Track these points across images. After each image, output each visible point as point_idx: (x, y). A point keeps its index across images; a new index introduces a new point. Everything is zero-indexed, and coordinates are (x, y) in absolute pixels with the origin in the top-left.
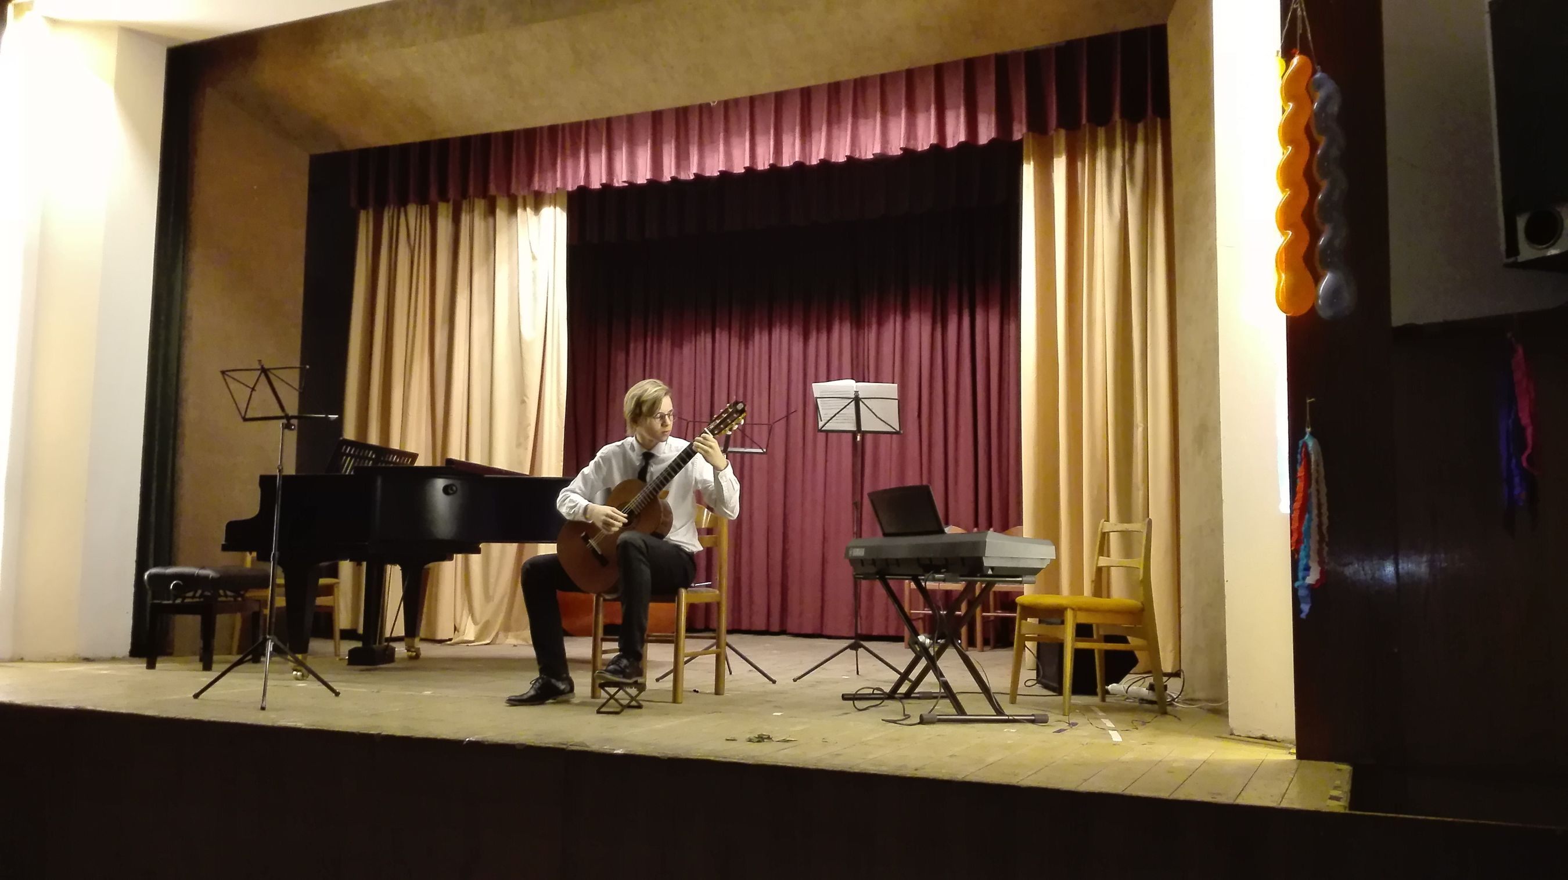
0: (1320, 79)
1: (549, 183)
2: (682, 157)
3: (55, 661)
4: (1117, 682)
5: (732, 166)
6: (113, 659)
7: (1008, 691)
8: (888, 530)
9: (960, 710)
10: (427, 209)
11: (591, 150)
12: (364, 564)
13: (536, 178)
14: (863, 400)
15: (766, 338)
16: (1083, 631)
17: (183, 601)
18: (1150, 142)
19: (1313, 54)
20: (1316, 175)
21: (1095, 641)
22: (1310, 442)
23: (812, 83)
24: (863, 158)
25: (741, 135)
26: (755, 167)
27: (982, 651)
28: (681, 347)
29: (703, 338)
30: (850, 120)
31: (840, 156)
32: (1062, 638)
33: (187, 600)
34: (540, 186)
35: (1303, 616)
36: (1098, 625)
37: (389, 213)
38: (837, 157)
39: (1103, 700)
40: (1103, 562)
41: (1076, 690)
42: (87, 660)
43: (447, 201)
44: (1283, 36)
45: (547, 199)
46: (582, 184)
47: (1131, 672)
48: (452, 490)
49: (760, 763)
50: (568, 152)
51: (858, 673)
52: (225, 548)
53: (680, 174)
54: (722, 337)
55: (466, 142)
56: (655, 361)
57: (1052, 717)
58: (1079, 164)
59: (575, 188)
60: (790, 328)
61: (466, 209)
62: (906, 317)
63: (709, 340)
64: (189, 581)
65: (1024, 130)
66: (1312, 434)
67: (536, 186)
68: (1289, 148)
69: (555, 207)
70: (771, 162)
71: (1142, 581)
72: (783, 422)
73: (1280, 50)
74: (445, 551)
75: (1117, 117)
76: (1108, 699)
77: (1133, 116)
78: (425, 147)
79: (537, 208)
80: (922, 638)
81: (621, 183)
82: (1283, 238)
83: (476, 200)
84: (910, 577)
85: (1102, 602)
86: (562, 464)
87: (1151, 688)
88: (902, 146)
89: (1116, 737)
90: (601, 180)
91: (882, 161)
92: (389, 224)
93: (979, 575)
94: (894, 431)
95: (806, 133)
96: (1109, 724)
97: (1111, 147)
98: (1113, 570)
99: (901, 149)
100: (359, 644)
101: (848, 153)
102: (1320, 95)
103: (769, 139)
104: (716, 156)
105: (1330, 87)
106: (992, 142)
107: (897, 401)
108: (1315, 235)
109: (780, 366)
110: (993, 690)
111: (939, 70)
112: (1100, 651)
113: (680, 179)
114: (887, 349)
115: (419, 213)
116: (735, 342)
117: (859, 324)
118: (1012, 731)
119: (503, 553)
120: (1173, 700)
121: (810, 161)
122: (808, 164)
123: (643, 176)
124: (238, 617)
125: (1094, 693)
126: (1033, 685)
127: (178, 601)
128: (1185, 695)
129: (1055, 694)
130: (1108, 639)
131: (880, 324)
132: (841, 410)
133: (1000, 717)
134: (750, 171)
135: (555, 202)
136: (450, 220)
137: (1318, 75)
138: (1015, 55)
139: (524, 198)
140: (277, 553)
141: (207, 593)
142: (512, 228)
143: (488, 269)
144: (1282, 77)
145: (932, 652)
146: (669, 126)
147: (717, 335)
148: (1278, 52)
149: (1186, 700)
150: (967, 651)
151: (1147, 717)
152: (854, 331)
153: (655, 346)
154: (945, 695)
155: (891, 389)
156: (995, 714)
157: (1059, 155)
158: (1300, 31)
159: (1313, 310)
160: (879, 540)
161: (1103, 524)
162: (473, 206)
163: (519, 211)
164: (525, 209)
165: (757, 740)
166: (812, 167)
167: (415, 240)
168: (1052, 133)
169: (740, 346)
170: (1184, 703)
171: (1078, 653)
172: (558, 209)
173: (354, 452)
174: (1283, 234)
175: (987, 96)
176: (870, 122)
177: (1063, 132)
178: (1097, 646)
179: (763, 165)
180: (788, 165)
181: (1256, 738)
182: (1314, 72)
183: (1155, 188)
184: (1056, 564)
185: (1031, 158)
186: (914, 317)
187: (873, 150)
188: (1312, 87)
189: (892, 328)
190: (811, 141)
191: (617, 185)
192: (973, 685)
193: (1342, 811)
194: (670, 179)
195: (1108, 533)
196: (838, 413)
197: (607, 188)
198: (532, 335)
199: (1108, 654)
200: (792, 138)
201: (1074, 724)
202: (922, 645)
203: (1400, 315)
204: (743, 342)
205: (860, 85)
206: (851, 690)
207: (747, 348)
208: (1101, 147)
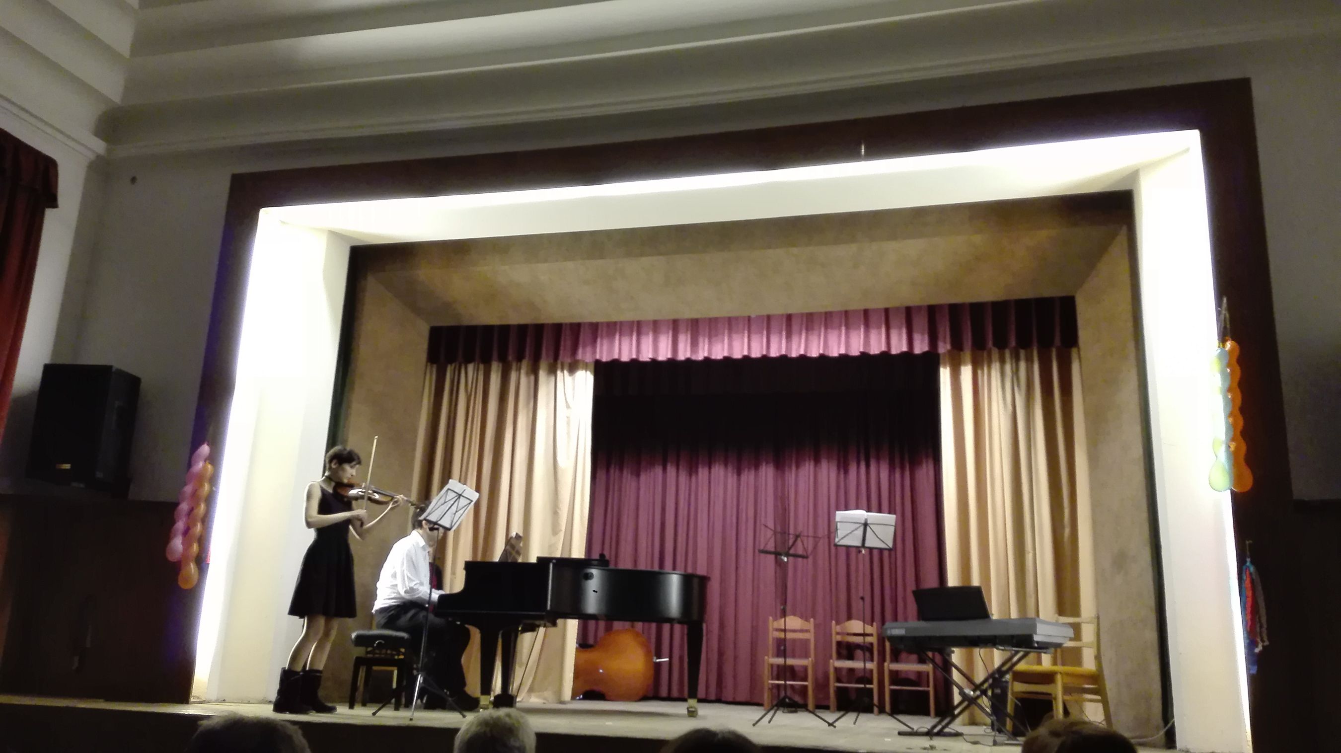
2: (694, 344)
5: (732, 354)
10: (483, 367)
11: (624, 336)
13: (580, 351)
14: (871, 526)
18: (1029, 361)
22: (1252, 569)
24: (831, 355)
26: (750, 355)
30: (822, 330)
31: (814, 353)
34: (582, 357)
35: (1253, 672)
37: (452, 366)
38: (811, 353)
43: (501, 361)
45: (581, 365)
46: (614, 357)
53: (692, 356)
58: (979, 372)
59: (608, 360)
61: (515, 368)
63: (661, 471)
65: (948, 347)
66: (1252, 562)
67: (580, 356)
68: (1228, 395)
69: (586, 372)
70: (763, 353)
71: (1096, 657)
75: (1013, 343)
77: (1024, 343)
79: (572, 371)
81: (646, 358)
82: (1230, 447)
90: (630, 355)
92: (451, 375)
95: (789, 337)
97: (1002, 362)
99: (861, 352)
101: (821, 352)
103: (762, 338)
104: (721, 346)
106: (924, 354)
107: (894, 528)
113: (692, 359)
115: (477, 369)
116: (682, 473)
121: (791, 353)
122: (789, 356)
123: (664, 354)
132: (854, 531)
134: (746, 358)
135: (587, 367)
136: (499, 374)
138: (943, 306)
139: (565, 364)
142: (552, 382)
155: (894, 519)
157: (965, 364)
162: (521, 366)
163: (559, 373)
164: (562, 370)
166: (793, 359)
167: (472, 388)
172: (588, 373)
176: (837, 332)
179: (757, 354)
180: (775, 356)
185: (947, 365)
187: (839, 351)
190: (793, 342)
191: (643, 360)
194: (684, 359)
196: (850, 533)
197: (633, 361)
198: (566, 463)
200: (779, 338)
203: (1297, 493)
208: (995, 361)
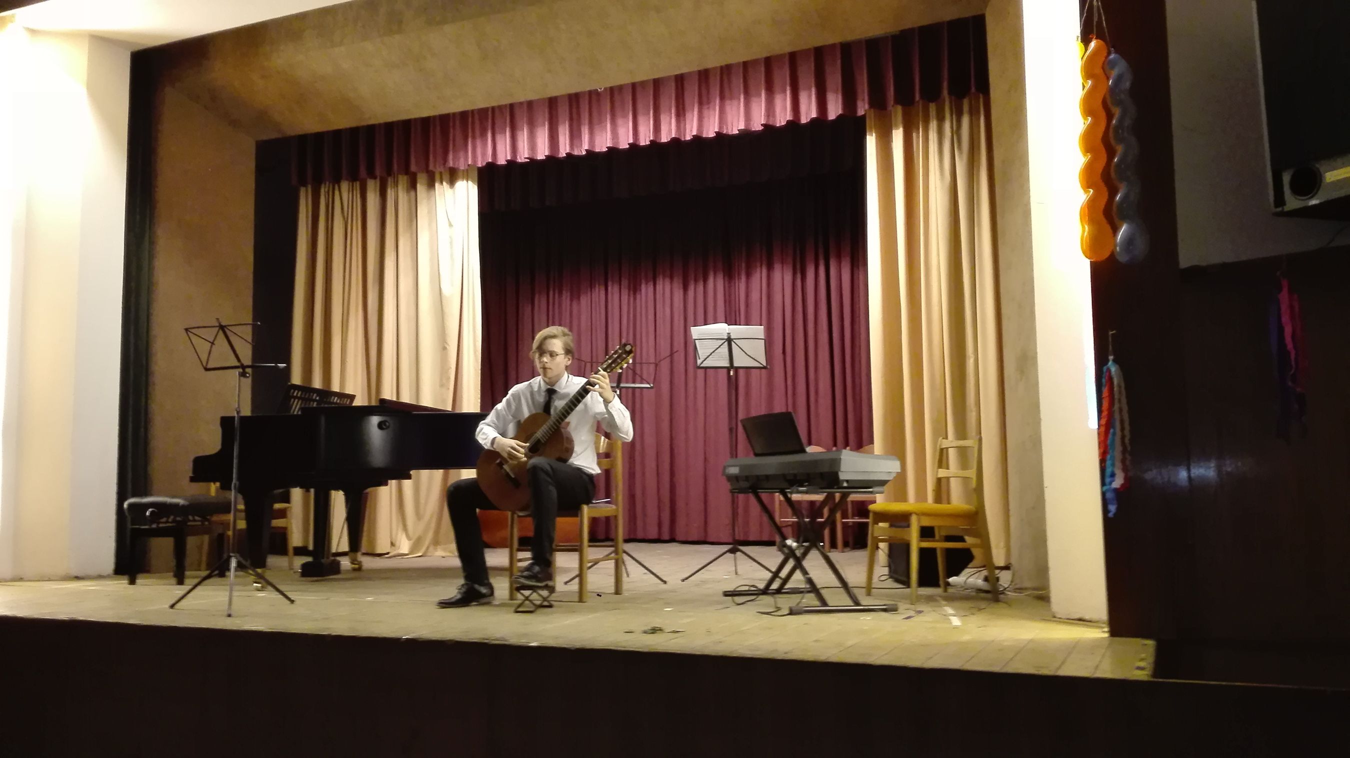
0: (1114, 58)
1: (462, 160)
2: (575, 136)
3: (49, 580)
4: (957, 574)
5: (618, 143)
6: (100, 577)
7: (864, 585)
8: (758, 451)
9: (824, 603)
10: (357, 185)
11: (497, 129)
12: (312, 490)
13: (451, 156)
14: (734, 340)
15: (651, 289)
16: (927, 533)
17: (158, 526)
18: (974, 113)
19: (1108, 38)
20: (1113, 142)
21: (938, 541)
22: (1113, 368)
23: (684, 70)
24: (730, 133)
25: (625, 116)
26: (637, 143)
27: (843, 552)
28: (579, 298)
29: (597, 290)
30: (718, 101)
31: (710, 132)
32: (908, 539)
33: (161, 525)
34: (454, 164)
35: (1111, 515)
36: (940, 527)
37: (325, 188)
38: (707, 133)
39: (945, 591)
40: (942, 473)
41: (922, 583)
42: (77, 578)
43: (375, 178)
44: (1082, 23)
45: (460, 174)
46: (490, 160)
47: (969, 566)
48: (385, 425)
49: (652, 651)
50: (478, 132)
51: (736, 573)
52: (193, 480)
53: (574, 150)
54: (613, 289)
55: (389, 127)
56: (557, 311)
57: (902, 606)
58: (914, 135)
59: (484, 164)
60: (672, 278)
61: (391, 185)
62: (770, 268)
63: (603, 292)
64: (162, 509)
65: (867, 106)
66: (1115, 361)
67: (451, 163)
68: (1088, 119)
69: (467, 182)
70: (651, 139)
71: (975, 490)
72: (668, 360)
73: (1080, 36)
74: (381, 478)
75: (945, 93)
76: (950, 590)
77: (959, 92)
78: (354, 132)
79: (452, 183)
80: (789, 542)
81: (523, 158)
82: (1086, 195)
83: (400, 177)
84: (778, 490)
85: (943, 507)
86: (479, 401)
87: (986, 579)
88: (762, 123)
89: (956, 621)
90: (506, 156)
91: (746, 136)
92: (325, 200)
93: (835, 487)
94: (762, 366)
95: (681, 114)
96: (950, 610)
97: (941, 120)
98: (952, 480)
99: (762, 125)
100: (309, 559)
101: (717, 130)
102: (1114, 73)
103: (649, 118)
104: (604, 135)
105: (1121, 67)
106: (839, 117)
107: (763, 341)
108: (1113, 192)
109: (664, 312)
110: (850, 585)
111: (793, 57)
112: (942, 549)
113: (574, 155)
114: (755, 296)
115: (351, 190)
116: (625, 292)
117: (730, 275)
118: (869, 618)
119: (430, 479)
120: (1005, 589)
121: (684, 138)
122: (683, 139)
123: (542, 153)
124: (206, 538)
125: (937, 585)
126: (886, 580)
127: (154, 526)
128: (1015, 584)
129: (905, 587)
130: (948, 539)
131: (748, 275)
132: (716, 350)
133: (857, 607)
134: (634, 147)
135: (467, 175)
136: (378, 193)
137: (1112, 56)
138: (858, 43)
139: (441, 173)
140: (237, 483)
141: (178, 519)
142: (431, 198)
143: (412, 234)
144: (1082, 59)
145: (798, 553)
146: (563, 112)
147: (610, 288)
148: (1078, 37)
149: (1015, 589)
150: (830, 552)
151: (983, 604)
152: (727, 282)
153: (557, 296)
154: (809, 590)
155: (758, 331)
156: (853, 605)
157: (897, 128)
158: (1096, 19)
159: (1112, 257)
160: (752, 460)
161: (941, 441)
162: (397, 182)
163: (437, 185)
164: (442, 183)
165: (652, 631)
166: (686, 142)
167: (348, 211)
168: (890, 108)
169: (629, 295)
170: (1015, 592)
171: (923, 552)
172: (470, 183)
173: (301, 394)
174: (1086, 192)
175: (834, 79)
176: (735, 102)
177: (899, 109)
178: (939, 545)
179: (645, 140)
180: (666, 141)
181: (1072, 619)
182: (1109, 54)
183: (979, 153)
184: (902, 477)
185: (874, 131)
186: (777, 267)
187: (738, 127)
188: (1107, 66)
189: (759, 277)
190: (685, 120)
191: (520, 161)
192: (833, 580)
193: (1145, 678)
194: (565, 155)
195: (947, 448)
196: (714, 352)
197: (511, 163)
198: (451, 291)
199: (948, 552)
200: (668, 118)
201: (920, 612)
202: (790, 548)
203: (1187, 257)
204: (632, 295)
205: (726, 71)
206: (730, 587)
207: (635, 299)
208: (933, 121)
